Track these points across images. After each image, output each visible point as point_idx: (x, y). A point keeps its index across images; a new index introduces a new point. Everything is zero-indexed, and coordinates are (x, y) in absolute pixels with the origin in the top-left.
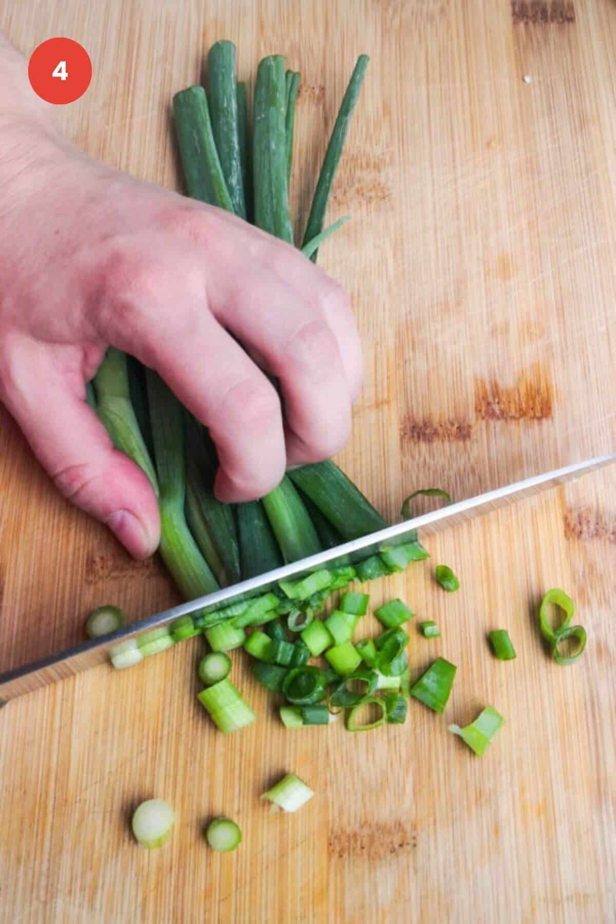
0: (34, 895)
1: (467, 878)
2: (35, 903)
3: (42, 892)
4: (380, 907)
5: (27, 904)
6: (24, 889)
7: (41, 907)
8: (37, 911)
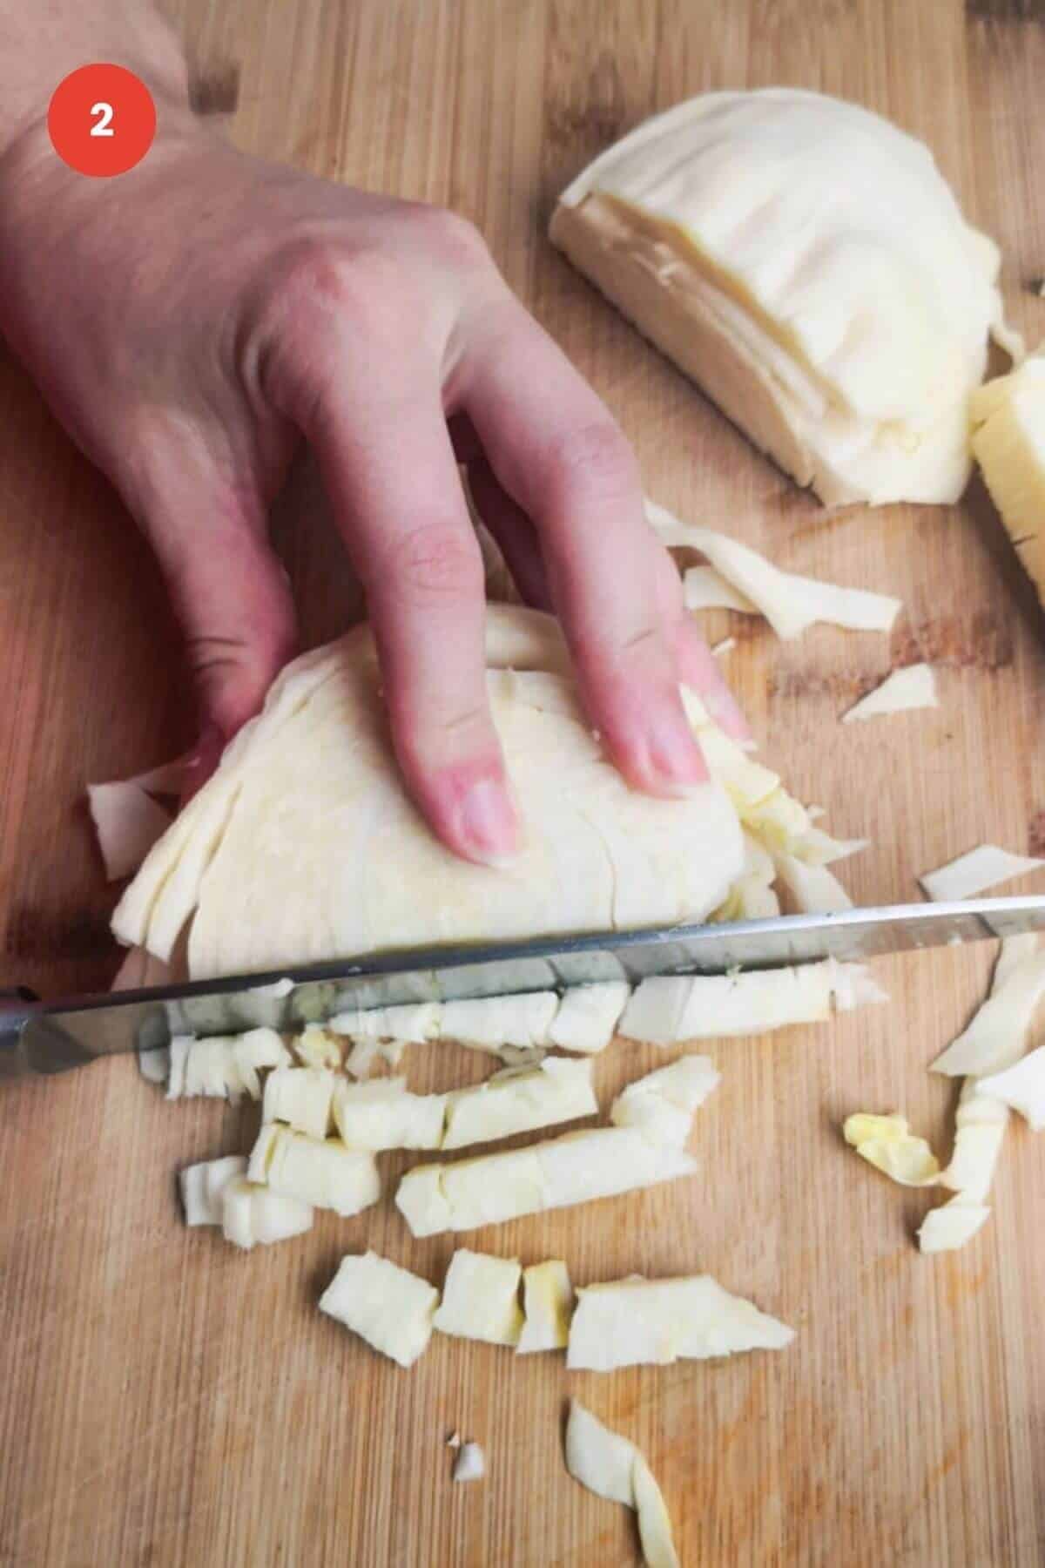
0: (181, 1392)
1: (859, 1387)
2: (181, 1407)
3: (193, 1388)
4: (720, 1426)
5: (170, 1410)
6: (165, 1383)
7: (191, 1412)
8: (184, 1417)
